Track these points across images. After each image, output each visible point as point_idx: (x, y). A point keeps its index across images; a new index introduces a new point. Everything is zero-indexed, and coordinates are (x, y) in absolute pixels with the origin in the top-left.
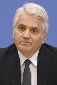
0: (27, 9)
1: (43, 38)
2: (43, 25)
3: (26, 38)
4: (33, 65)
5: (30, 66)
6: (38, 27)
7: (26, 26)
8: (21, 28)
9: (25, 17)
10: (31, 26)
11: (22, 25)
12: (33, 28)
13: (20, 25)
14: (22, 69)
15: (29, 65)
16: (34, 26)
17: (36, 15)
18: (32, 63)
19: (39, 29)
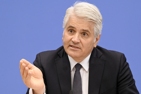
0: (77, 11)
1: (95, 42)
2: (95, 28)
4: (84, 70)
9: (74, 19)
12: (83, 30)
15: (80, 70)
16: (85, 29)
17: (86, 17)
19: (90, 32)
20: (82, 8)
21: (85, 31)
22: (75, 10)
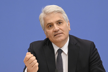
2: (64, 16)
3: (57, 30)
5: (62, 54)
6: (61, 19)
7: (52, 23)
8: (49, 26)
10: (56, 21)
11: (49, 24)
13: (47, 25)
21: (59, 21)
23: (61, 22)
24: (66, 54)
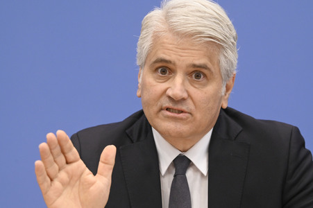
0: (174, 20)
2: (222, 59)
3: (176, 98)
4: (197, 170)
5: (190, 174)
6: (210, 65)
7: (174, 64)
8: (160, 70)
10: (190, 63)
11: (162, 61)
12: (194, 66)
13: (156, 62)
14: (166, 183)
15: (185, 172)
16: (197, 62)
17: (200, 33)
18: (193, 164)
19: (213, 70)
20: (185, 10)
21: (200, 66)
22: (167, 17)
23: (205, 76)
24: (202, 175)
